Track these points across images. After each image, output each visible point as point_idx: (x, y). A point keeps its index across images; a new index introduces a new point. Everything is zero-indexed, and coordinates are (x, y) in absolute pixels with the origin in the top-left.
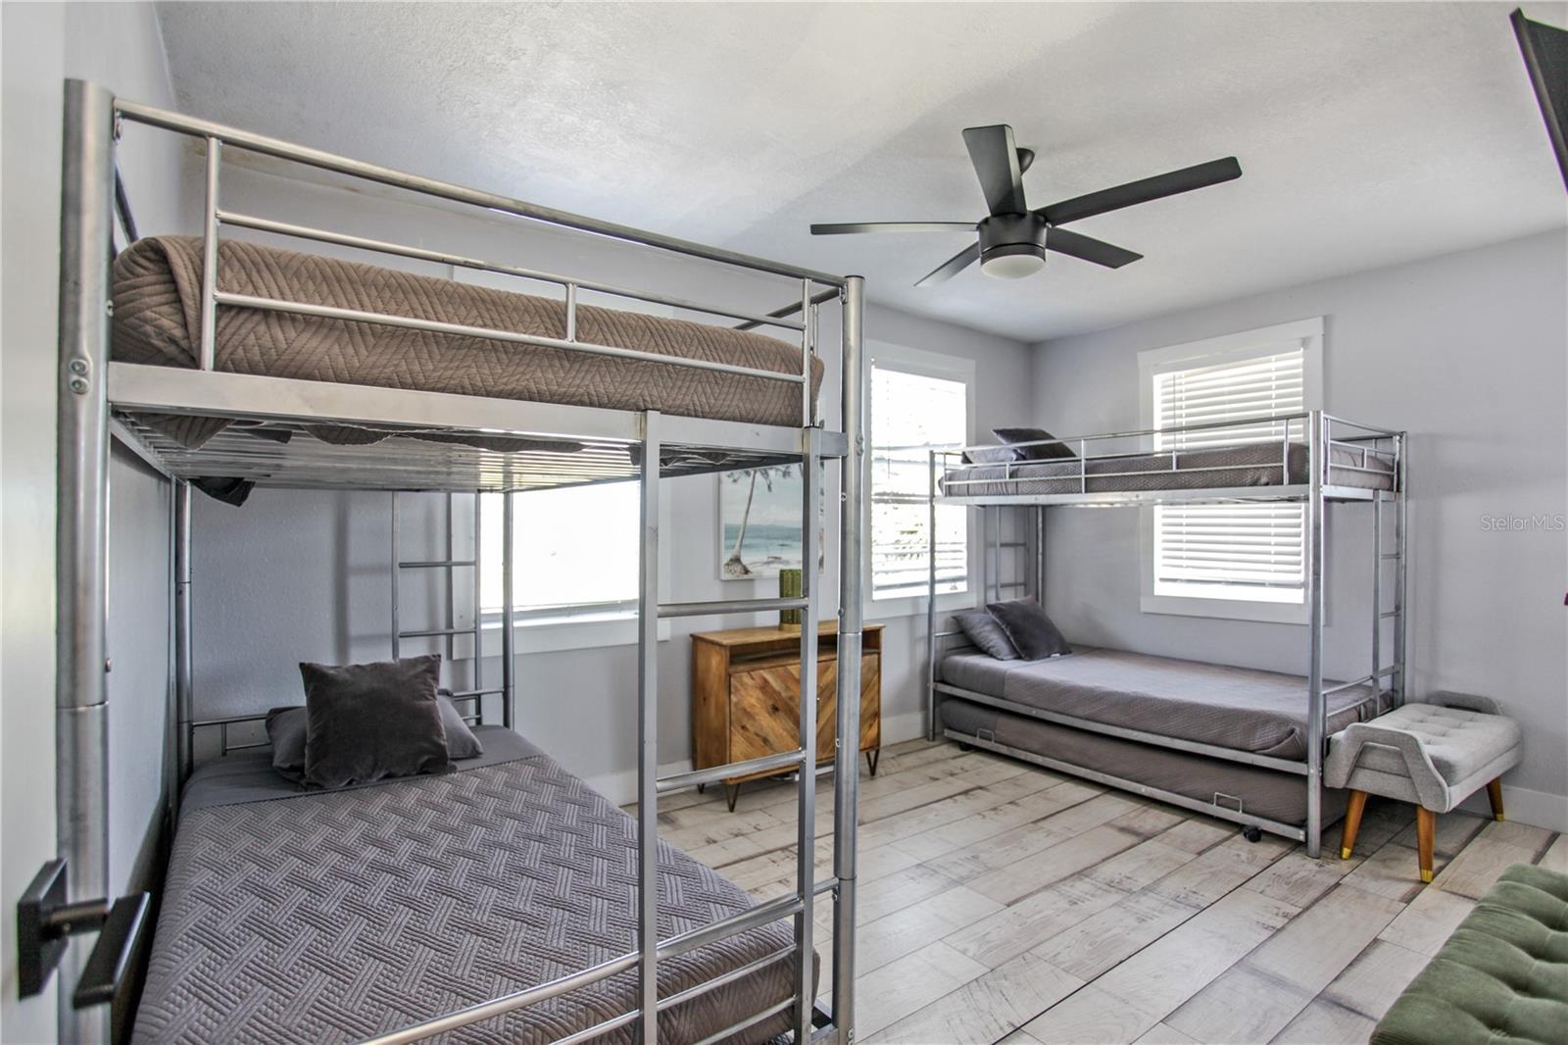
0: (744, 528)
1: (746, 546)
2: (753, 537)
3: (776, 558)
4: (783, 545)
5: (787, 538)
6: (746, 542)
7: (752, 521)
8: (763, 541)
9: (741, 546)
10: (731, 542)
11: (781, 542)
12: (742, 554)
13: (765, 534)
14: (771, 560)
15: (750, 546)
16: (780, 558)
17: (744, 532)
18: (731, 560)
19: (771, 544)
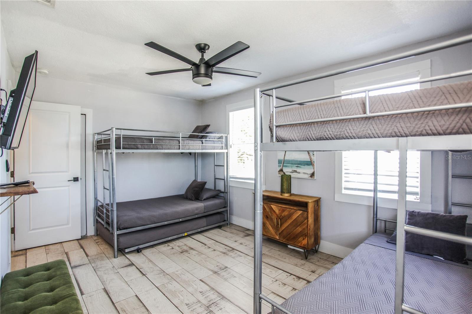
0: (284, 160)
1: (284, 166)
2: (287, 163)
3: (295, 171)
4: (297, 167)
5: (299, 164)
6: (284, 165)
7: (286, 158)
8: (290, 165)
9: (283, 166)
10: (280, 165)
11: (297, 165)
12: (283, 169)
13: (291, 162)
14: (293, 171)
15: (286, 166)
16: (296, 171)
17: (284, 162)
18: (280, 170)
19: (293, 166)
